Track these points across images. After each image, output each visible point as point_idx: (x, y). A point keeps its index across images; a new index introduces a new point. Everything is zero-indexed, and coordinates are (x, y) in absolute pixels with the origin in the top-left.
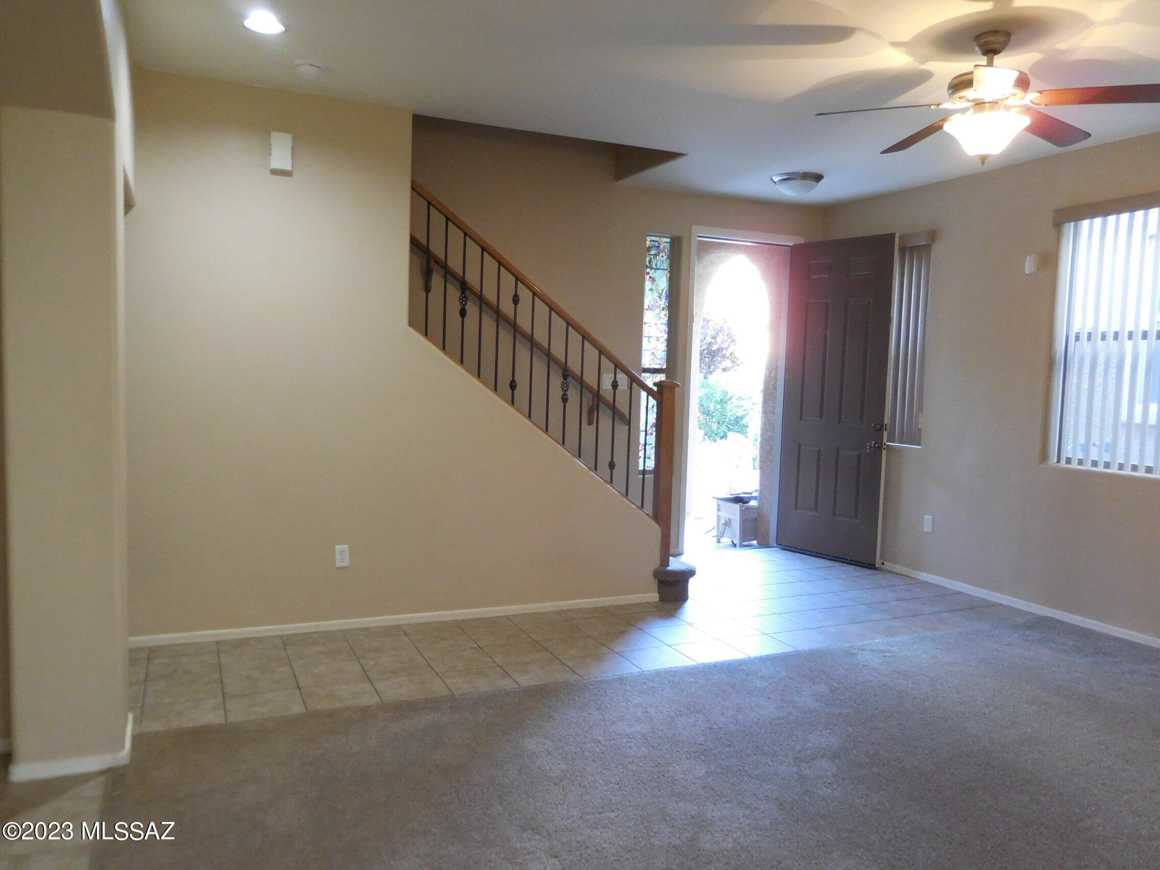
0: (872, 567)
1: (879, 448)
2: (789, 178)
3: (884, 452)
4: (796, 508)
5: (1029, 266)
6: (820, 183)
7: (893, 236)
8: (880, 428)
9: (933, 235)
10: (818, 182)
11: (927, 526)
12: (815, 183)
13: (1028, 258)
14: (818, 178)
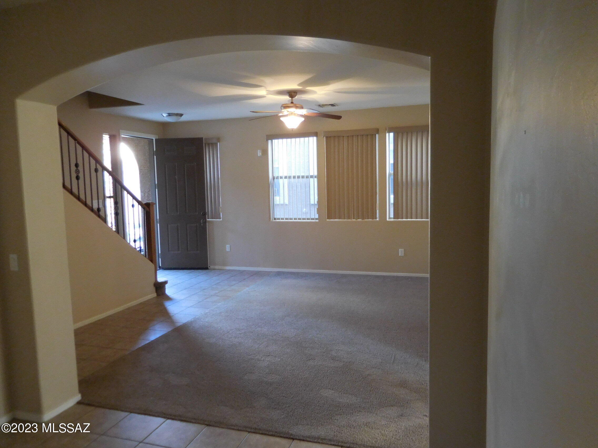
0: (206, 268)
1: (205, 222)
2: (170, 115)
3: (207, 223)
4: (169, 251)
5: (259, 154)
6: (182, 117)
7: (202, 138)
8: (204, 214)
9: (219, 140)
10: (181, 117)
11: (228, 248)
12: (180, 117)
13: (259, 151)
14: (181, 115)
